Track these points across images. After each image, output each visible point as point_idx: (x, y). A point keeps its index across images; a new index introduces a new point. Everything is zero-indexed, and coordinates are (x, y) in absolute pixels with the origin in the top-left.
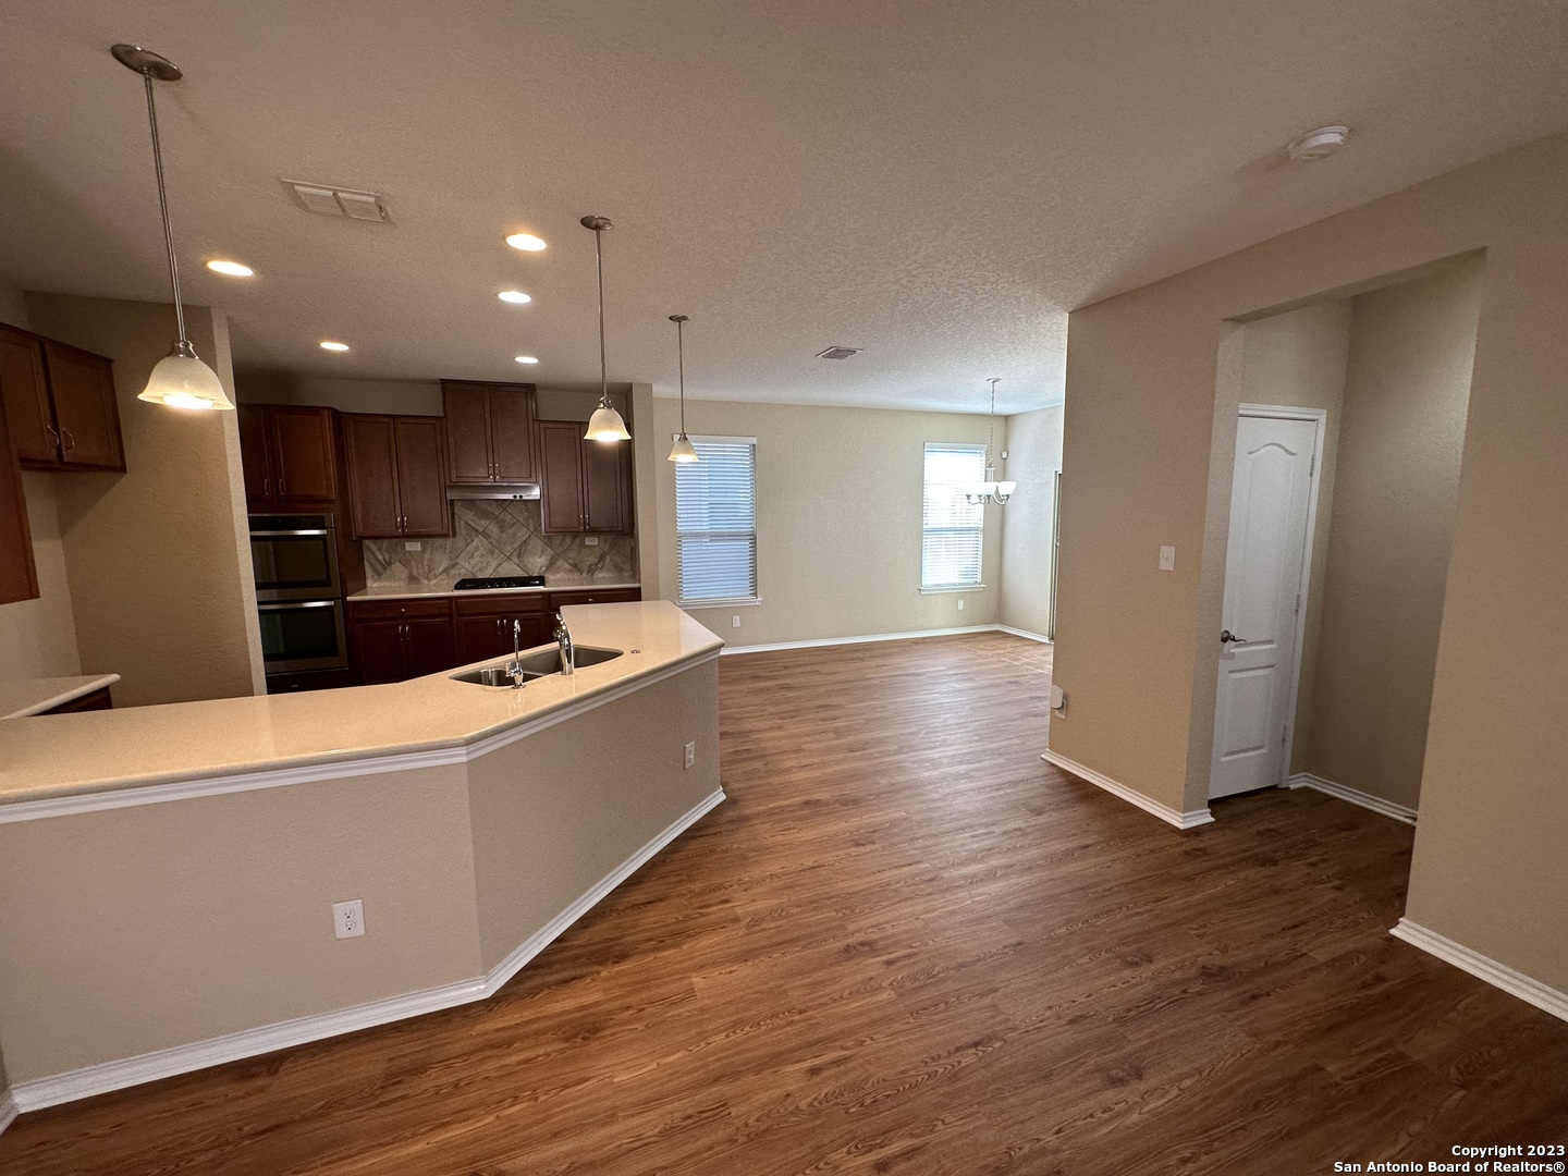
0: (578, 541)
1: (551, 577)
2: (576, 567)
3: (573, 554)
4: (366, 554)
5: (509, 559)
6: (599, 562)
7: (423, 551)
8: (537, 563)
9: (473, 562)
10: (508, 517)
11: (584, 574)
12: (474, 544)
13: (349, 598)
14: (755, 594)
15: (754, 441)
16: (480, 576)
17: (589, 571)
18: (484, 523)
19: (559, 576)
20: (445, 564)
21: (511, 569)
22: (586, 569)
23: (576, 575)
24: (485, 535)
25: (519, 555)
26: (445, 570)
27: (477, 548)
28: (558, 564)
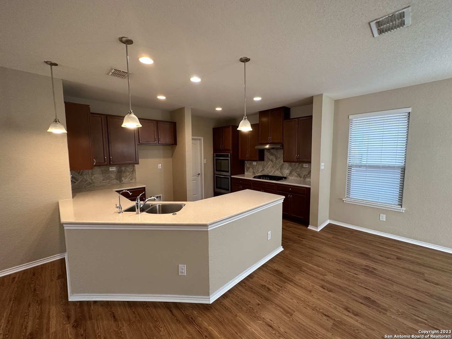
0: (301, 165)
1: (290, 178)
2: (299, 175)
3: (298, 170)
4: (245, 165)
5: (278, 170)
6: (308, 174)
7: (257, 165)
8: (286, 172)
9: (268, 169)
10: (278, 155)
11: (302, 179)
12: (269, 164)
13: (232, 176)
14: (401, 205)
15: (409, 110)
16: (270, 174)
17: (304, 178)
18: (272, 157)
19: (293, 178)
20: (261, 169)
21: (278, 174)
22: (303, 176)
23: (299, 179)
24: (272, 161)
25: (281, 169)
26: (261, 171)
27: (269, 165)
28: (293, 173)
